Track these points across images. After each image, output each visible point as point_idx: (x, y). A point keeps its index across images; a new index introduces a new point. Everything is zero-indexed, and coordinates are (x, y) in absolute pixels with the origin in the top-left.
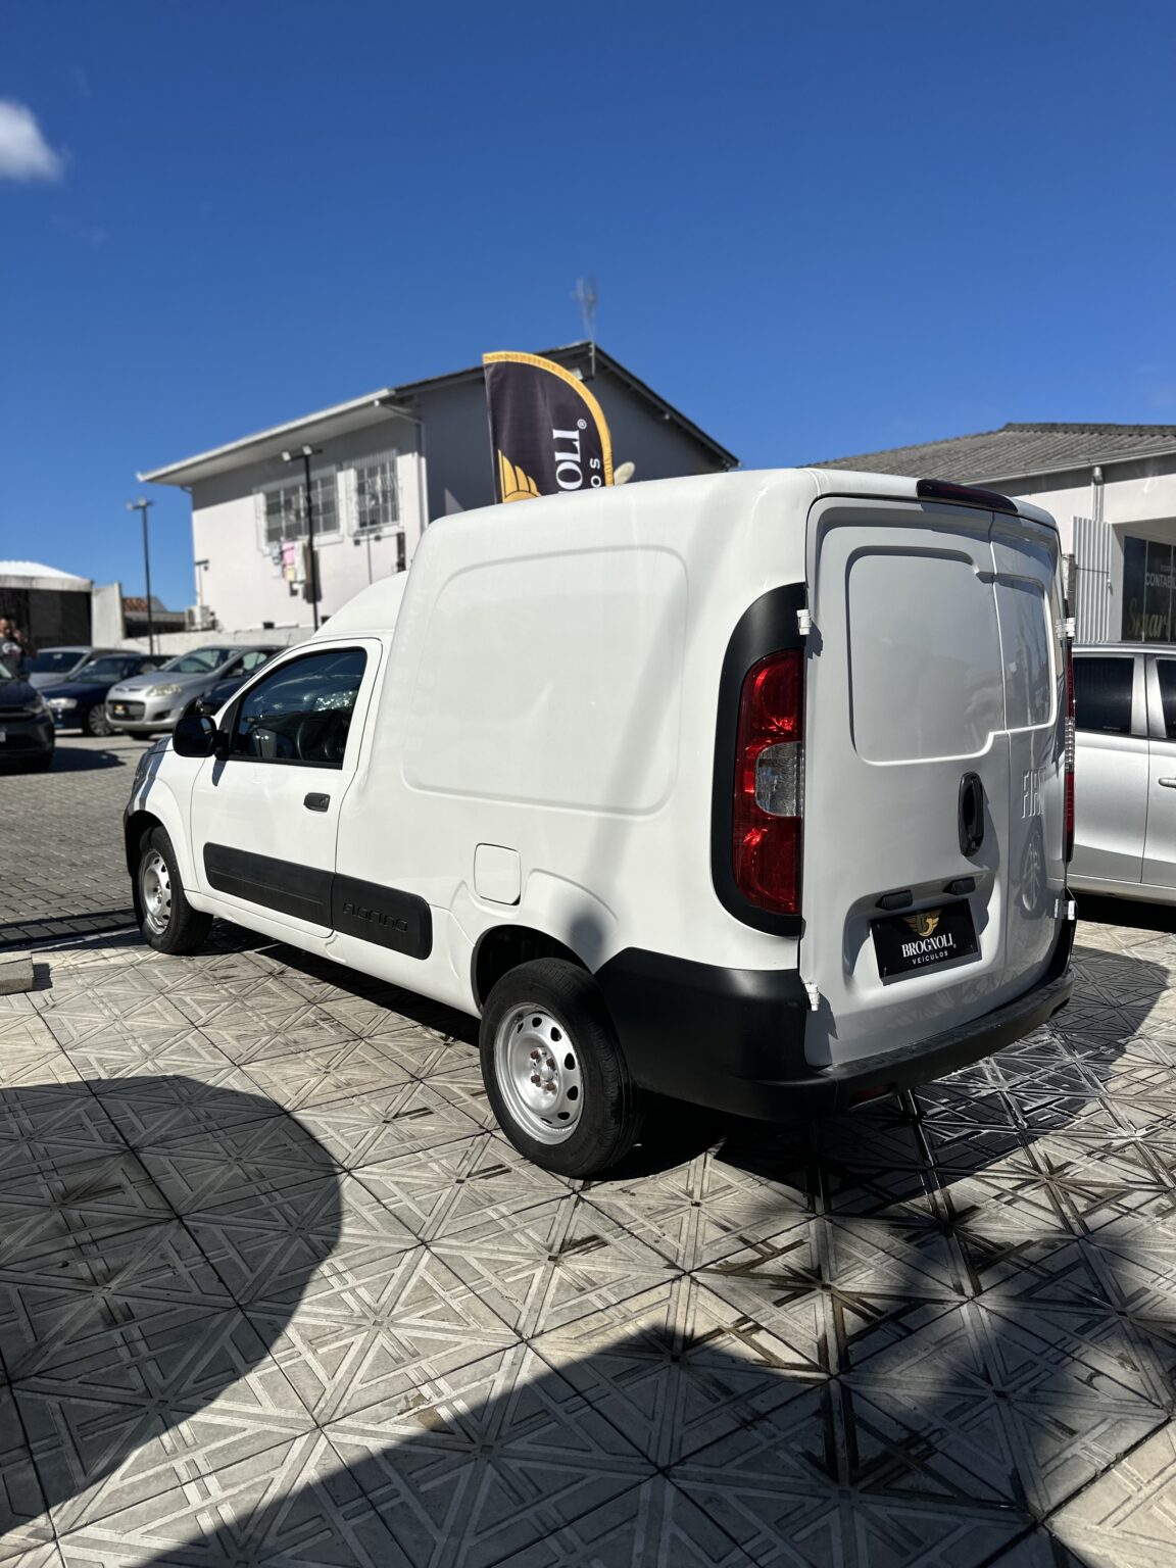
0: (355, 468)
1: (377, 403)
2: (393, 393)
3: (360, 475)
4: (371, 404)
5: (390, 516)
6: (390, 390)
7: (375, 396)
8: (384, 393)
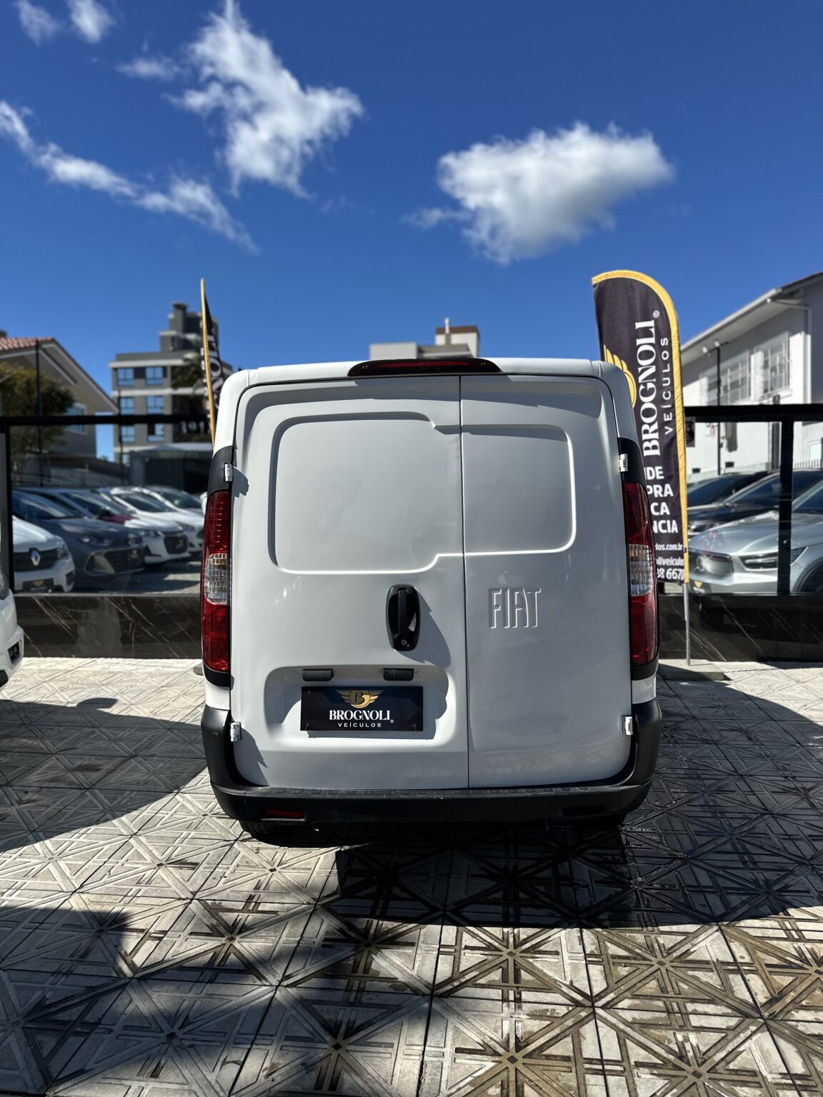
0: (762, 350)
1: (769, 300)
2: (780, 290)
3: (766, 355)
4: (765, 302)
5: (784, 383)
6: (777, 289)
7: (767, 296)
8: (773, 292)
